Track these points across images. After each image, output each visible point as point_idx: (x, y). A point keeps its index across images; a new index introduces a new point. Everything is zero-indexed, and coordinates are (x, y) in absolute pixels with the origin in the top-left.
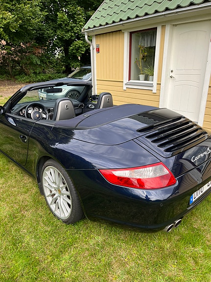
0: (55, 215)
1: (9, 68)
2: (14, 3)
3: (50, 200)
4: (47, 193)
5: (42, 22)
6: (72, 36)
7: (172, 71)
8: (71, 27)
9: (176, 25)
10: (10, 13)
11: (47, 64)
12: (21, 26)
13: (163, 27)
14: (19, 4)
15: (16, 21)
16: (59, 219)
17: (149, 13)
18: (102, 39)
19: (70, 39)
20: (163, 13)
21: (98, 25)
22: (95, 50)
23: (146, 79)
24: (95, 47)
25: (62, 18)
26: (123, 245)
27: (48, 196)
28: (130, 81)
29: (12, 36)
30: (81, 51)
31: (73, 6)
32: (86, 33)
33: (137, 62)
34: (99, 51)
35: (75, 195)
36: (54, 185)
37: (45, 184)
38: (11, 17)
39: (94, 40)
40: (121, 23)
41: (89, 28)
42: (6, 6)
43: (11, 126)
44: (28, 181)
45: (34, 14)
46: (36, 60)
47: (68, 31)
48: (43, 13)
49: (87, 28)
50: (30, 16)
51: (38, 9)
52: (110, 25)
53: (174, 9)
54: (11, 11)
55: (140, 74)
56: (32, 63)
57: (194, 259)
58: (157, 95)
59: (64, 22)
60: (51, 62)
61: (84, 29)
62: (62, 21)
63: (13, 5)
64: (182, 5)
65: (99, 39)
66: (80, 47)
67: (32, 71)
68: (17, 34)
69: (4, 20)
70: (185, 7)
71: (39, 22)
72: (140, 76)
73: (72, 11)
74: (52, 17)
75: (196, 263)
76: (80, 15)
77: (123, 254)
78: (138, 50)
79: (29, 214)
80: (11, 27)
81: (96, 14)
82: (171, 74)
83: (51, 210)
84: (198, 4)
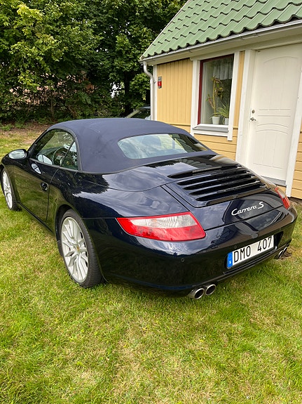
0: (72, 278)
1: (51, 109)
2: (58, 24)
3: (68, 260)
4: (66, 251)
5: (95, 50)
6: (134, 67)
7: (253, 112)
8: (134, 54)
9: (259, 51)
10: (52, 37)
11: (100, 105)
12: (67, 54)
13: (242, 53)
14: (65, 25)
15: (60, 47)
16: (76, 282)
17: (223, 35)
18: (165, 69)
19: (132, 71)
20: (240, 35)
21: (160, 52)
22: (156, 84)
23: (221, 122)
24: (156, 80)
25: (122, 43)
26: (145, 314)
27: (66, 256)
28: (200, 125)
29: (55, 68)
30: (146, 86)
31: (137, 26)
32: (144, 63)
33: (209, 99)
34: (161, 85)
35: (92, 251)
36: (72, 242)
37: (64, 241)
38: (53, 42)
39: (155, 71)
40: (188, 48)
41: (149, 56)
42: (48, 28)
43: (35, 174)
44: (49, 241)
45: (84, 39)
46: (86, 98)
47: (129, 60)
48: (97, 37)
49: (147, 56)
50: (79, 41)
51: (90, 32)
52: (174, 52)
53: (254, 30)
54: (55, 34)
55: (213, 115)
56: (80, 103)
57: (228, 336)
58: (233, 143)
59: (124, 48)
60: (106, 102)
61: (143, 58)
62: (121, 47)
63: (57, 27)
64: (264, 24)
65: (161, 70)
66: (144, 81)
67: (79, 112)
68: (62, 64)
69: (44, 46)
70: (268, 26)
71: (90, 49)
72: (213, 117)
73: (135, 34)
74: (109, 41)
75: (230, 340)
76: (146, 38)
77: (143, 322)
78: (211, 84)
79: (42, 276)
80: (54, 55)
81: (160, 37)
82: (253, 116)
83: (68, 272)
84: (284, 23)
